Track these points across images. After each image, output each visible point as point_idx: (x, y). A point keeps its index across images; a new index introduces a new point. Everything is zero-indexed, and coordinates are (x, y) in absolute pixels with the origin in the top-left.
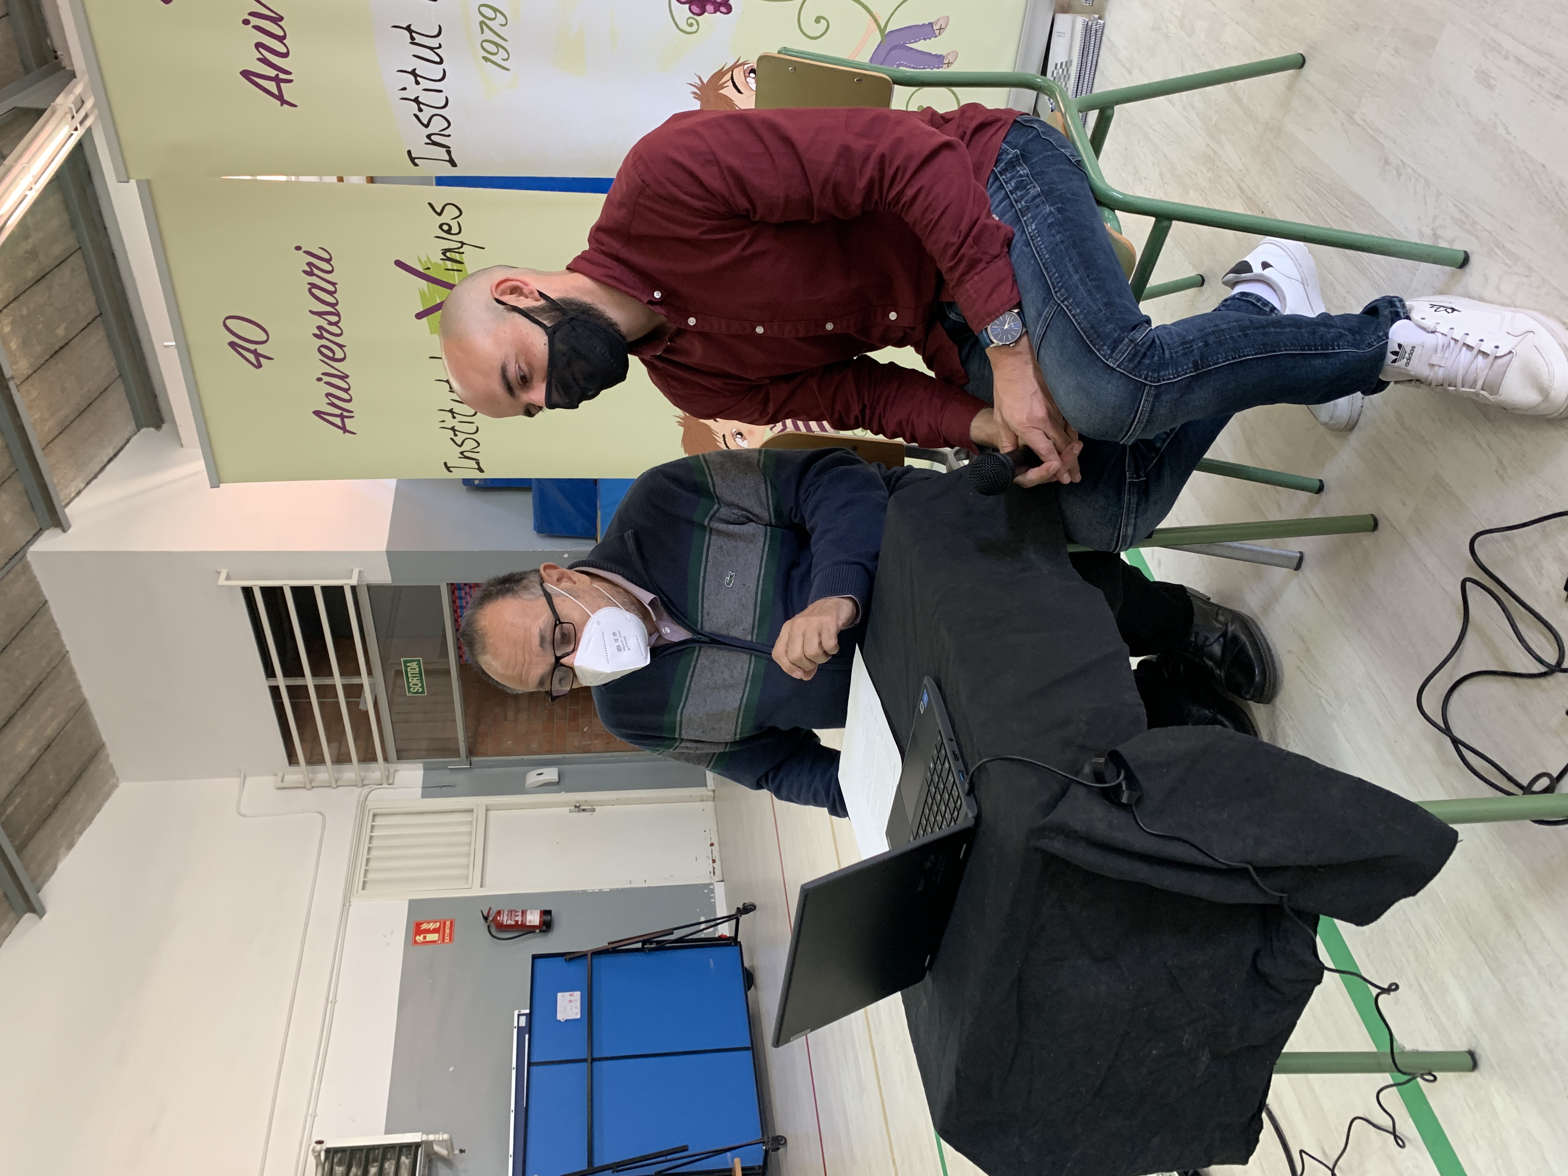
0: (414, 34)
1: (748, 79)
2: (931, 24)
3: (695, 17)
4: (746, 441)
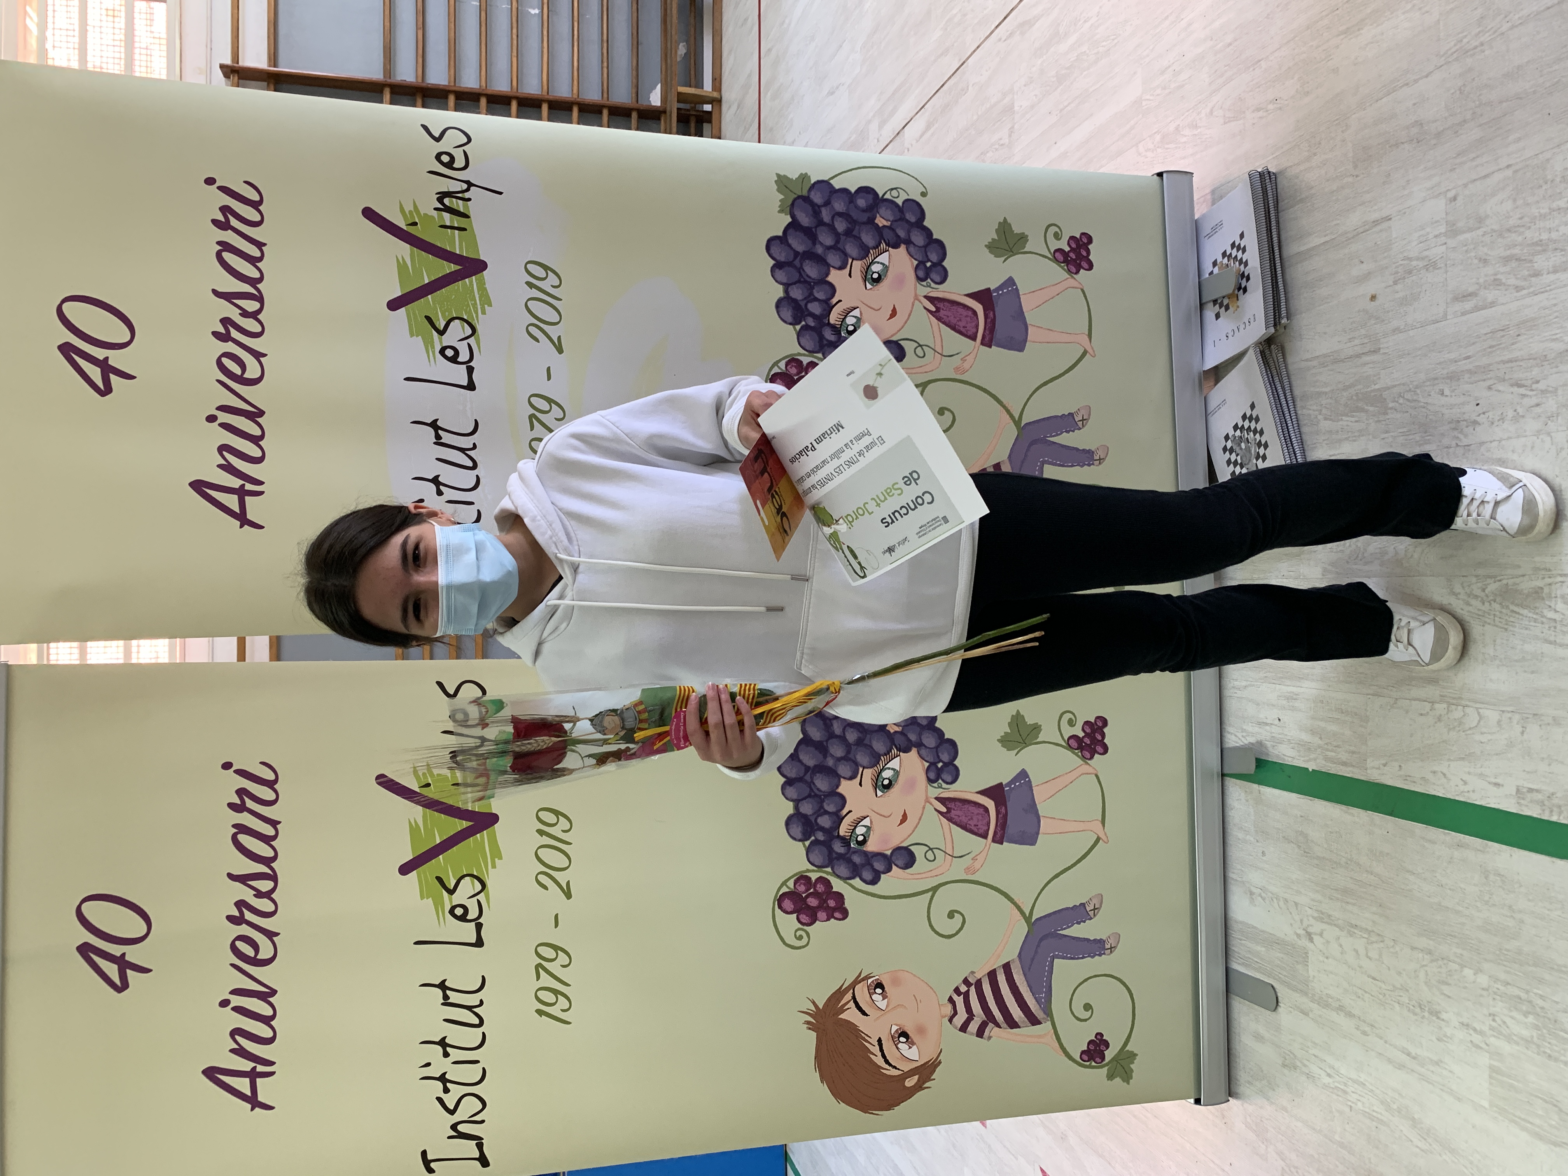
0: (440, 432)
2: (1071, 415)
4: (915, 1047)
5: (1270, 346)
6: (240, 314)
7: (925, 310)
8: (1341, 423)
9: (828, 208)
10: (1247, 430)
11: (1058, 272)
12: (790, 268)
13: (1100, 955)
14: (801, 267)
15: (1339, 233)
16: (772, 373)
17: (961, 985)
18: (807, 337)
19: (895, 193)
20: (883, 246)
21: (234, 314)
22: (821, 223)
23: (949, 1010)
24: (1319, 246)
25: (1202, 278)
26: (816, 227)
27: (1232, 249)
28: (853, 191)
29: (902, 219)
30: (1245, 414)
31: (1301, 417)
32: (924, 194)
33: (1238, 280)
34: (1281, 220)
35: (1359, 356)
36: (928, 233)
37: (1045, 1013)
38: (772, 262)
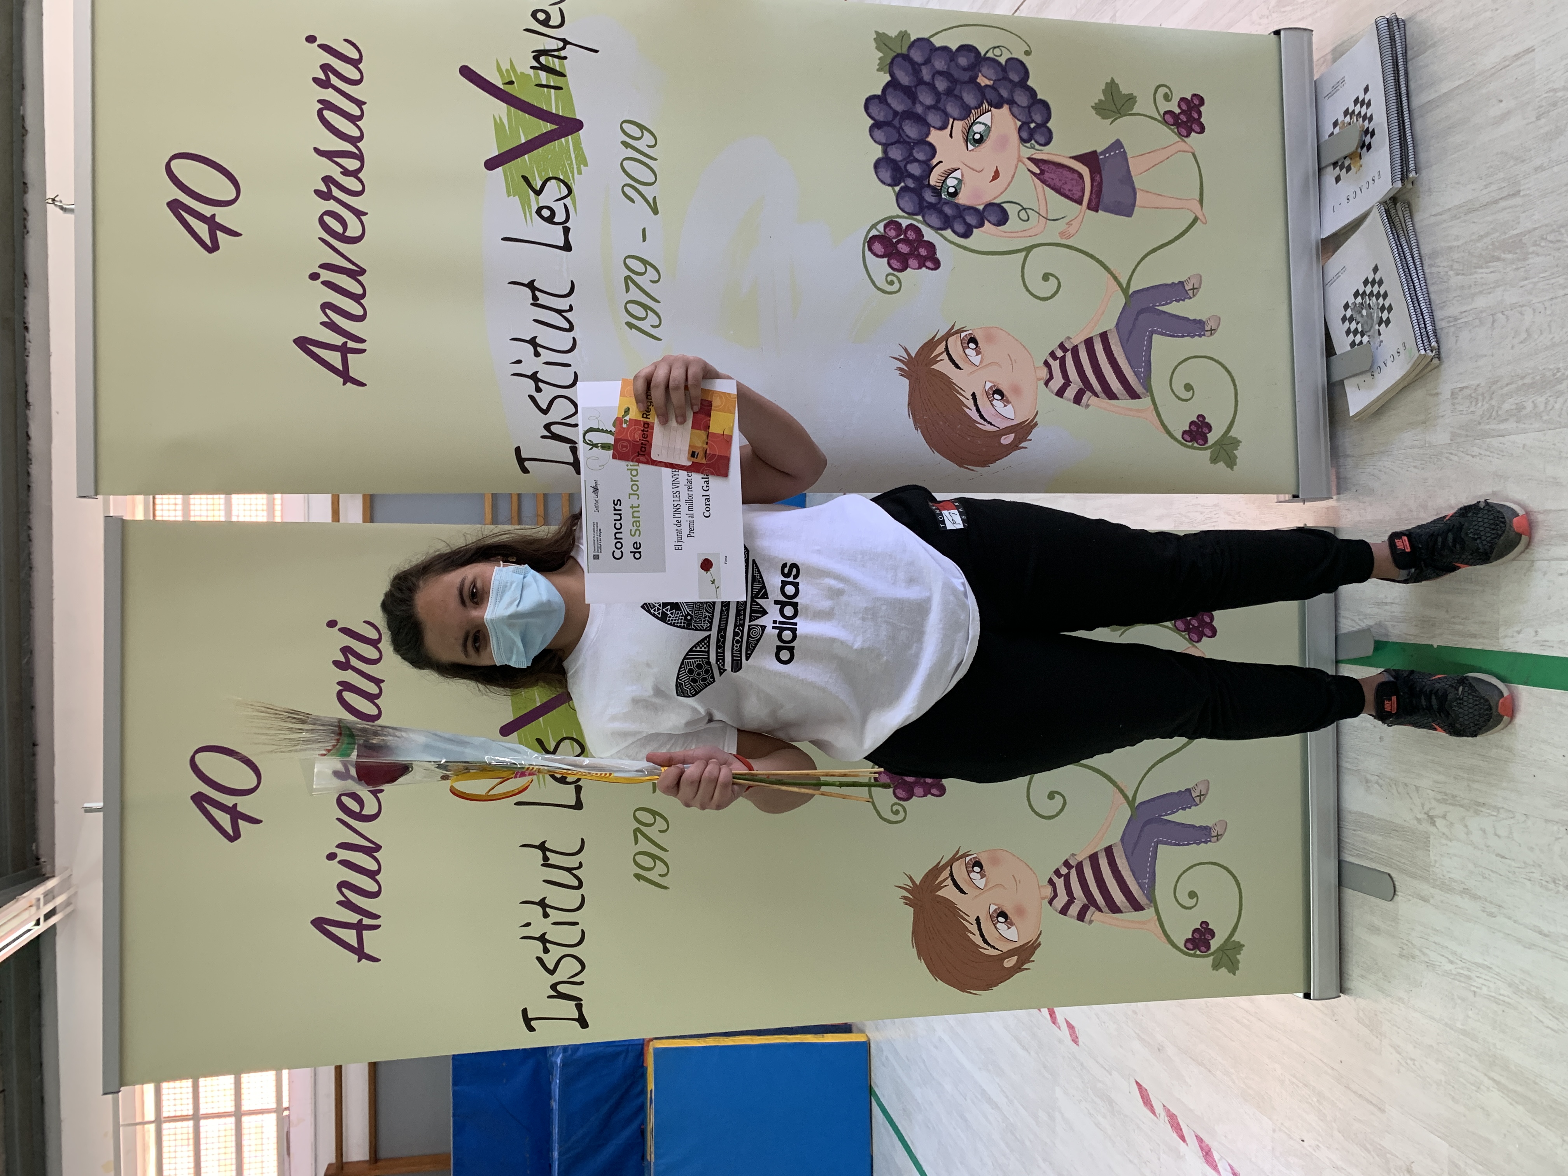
0: (537, 293)
1: (968, 351)
2: (1181, 283)
3: (896, 273)
4: (1013, 928)
5: (1395, 204)
6: (341, 173)
7: (1029, 173)
8: (1475, 276)
9: (929, 66)
10: (1369, 296)
11: (1168, 135)
12: (889, 128)
13: (1206, 842)
14: (901, 127)
15: (1475, 74)
16: (870, 235)
17: (1061, 867)
18: (907, 198)
19: (997, 52)
20: (985, 106)
21: (335, 173)
22: (921, 82)
23: (1048, 892)
24: (1452, 91)
25: (1322, 140)
26: (916, 87)
27: (1355, 105)
28: (954, 48)
29: (1006, 78)
30: (1367, 279)
31: (1428, 276)
32: (1028, 53)
33: (1361, 136)
34: (1410, 69)
35: (1495, 202)
36: (1032, 93)
37: (1148, 898)
38: (871, 122)
